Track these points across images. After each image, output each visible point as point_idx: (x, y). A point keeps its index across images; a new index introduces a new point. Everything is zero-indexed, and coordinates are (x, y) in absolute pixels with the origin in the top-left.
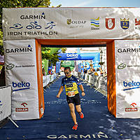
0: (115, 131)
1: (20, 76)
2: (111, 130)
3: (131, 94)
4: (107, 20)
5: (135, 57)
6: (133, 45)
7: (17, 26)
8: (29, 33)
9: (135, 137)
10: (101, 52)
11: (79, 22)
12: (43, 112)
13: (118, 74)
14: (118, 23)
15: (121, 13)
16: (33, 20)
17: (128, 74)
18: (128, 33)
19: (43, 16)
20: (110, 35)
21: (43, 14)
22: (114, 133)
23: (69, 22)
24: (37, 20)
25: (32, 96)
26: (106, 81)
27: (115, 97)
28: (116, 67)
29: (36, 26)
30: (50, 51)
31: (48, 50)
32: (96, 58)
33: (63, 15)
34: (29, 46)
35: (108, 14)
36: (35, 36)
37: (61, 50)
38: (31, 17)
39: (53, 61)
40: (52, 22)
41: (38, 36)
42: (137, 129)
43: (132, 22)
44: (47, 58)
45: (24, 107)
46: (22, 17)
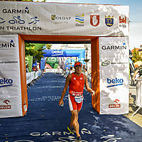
0: (99, 127)
1: (2, 72)
2: (94, 126)
3: (114, 91)
4: (91, 16)
5: (119, 55)
6: (117, 42)
8: (12, 28)
9: (117, 132)
10: (87, 49)
11: (64, 18)
13: (102, 71)
14: (102, 20)
15: (106, 10)
16: (16, 15)
17: (112, 71)
18: (113, 30)
19: (27, 11)
20: (94, 32)
21: (27, 8)
22: (97, 129)
23: (53, 17)
24: (20, 14)
25: (14, 93)
26: (90, 78)
27: (99, 94)
28: (100, 64)
29: (19, 20)
30: (35, 47)
31: (32, 46)
32: (81, 55)
33: (48, 10)
34: (12, 41)
35: (93, 11)
36: (18, 31)
37: (45, 46)
38: (14, 11)
39: (38, 57)
40: (36, 18)
41: (21, 31)
42: (120, 124)
43: (116, 20)
44: (31, 54)
45: (7, 104)
46: (5, 11)
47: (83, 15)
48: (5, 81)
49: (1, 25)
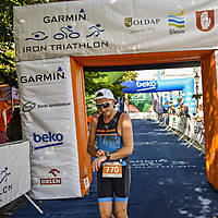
4: (199, 14)
7: (37, 36)
8: (59, 47)
10: (197, 76)
12: (87, 186)
16: (65, 24)
19: (82, 15)
21: (82, 11)
24: (73, 24)
25: (67, 157)
29: (71, 33)
31: (103, 76)
32: (188, 87)
33: (122, 13)
34: (60, 69)
36: (69, 51)
38: (61, 18)
40: (99, 25)
41: (75, 51)
45: (54, 176)
46: (47, 20)
47: (182, 13)
48: (51, 138)
49: (42, 44)
